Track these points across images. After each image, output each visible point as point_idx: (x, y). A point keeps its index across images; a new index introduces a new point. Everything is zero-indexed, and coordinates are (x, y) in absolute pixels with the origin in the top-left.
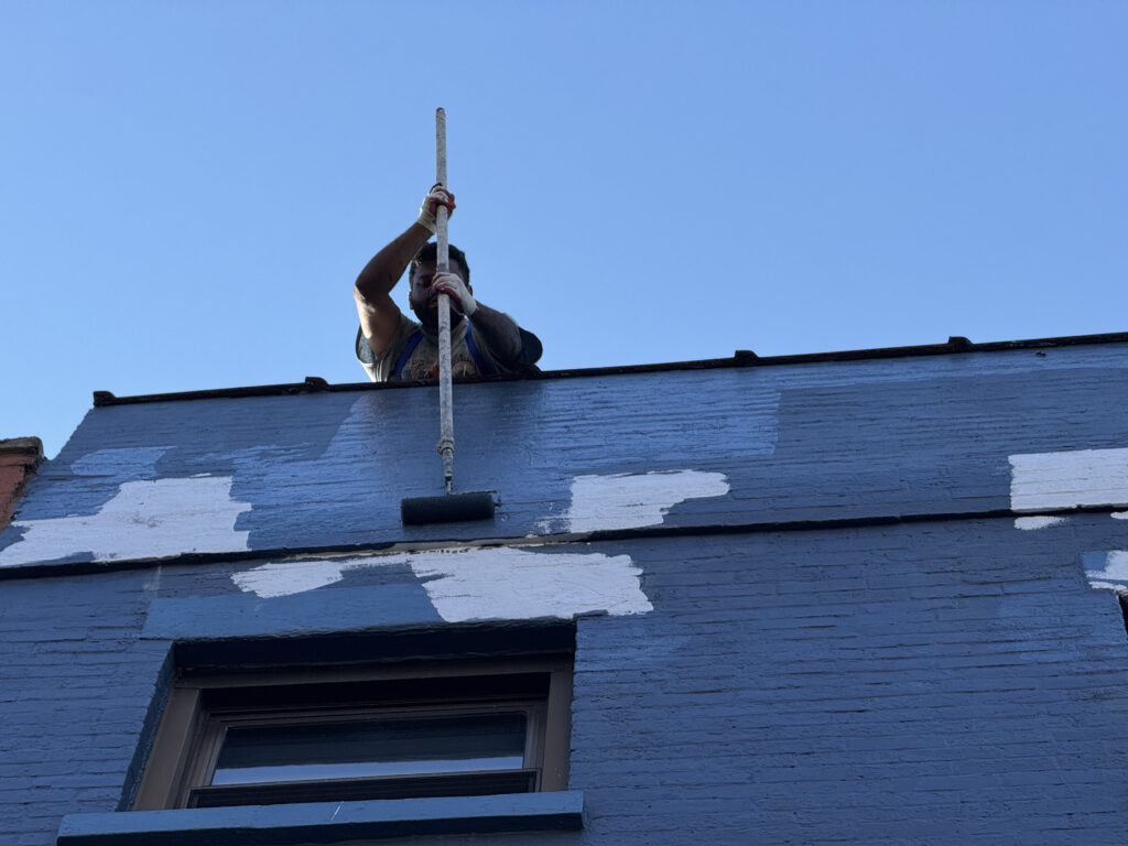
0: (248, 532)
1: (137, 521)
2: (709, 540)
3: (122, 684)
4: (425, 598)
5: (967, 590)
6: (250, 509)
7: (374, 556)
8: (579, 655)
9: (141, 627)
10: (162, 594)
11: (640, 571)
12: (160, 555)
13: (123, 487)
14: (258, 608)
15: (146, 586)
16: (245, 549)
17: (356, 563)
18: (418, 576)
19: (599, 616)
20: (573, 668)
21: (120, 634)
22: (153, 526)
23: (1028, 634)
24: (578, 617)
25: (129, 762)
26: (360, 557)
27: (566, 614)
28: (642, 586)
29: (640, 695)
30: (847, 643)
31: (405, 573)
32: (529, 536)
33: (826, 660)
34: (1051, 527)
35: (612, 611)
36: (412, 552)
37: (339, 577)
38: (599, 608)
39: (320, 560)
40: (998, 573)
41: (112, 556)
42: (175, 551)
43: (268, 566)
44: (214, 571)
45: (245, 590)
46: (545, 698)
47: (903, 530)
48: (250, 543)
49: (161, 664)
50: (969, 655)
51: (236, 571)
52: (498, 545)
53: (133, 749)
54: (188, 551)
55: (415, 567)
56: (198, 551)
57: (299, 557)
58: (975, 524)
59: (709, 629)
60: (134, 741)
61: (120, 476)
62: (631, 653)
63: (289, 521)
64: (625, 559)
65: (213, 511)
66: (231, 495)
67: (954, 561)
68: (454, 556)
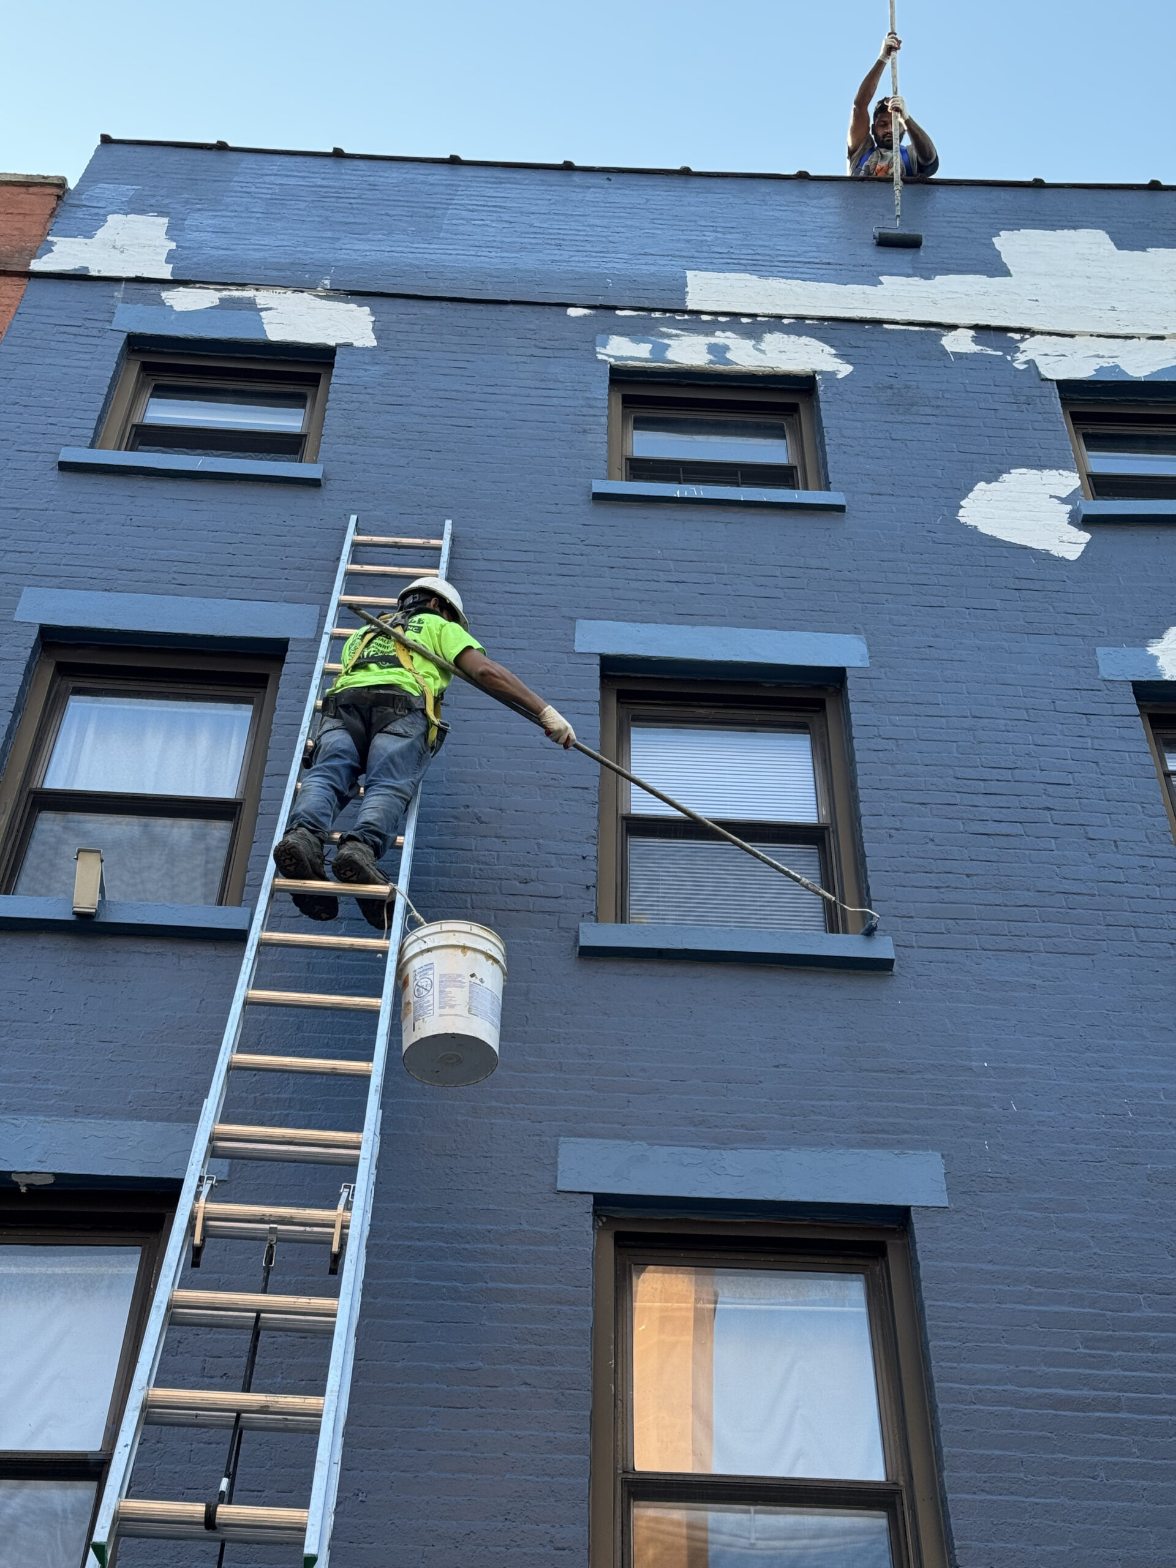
0: (172, 265)
1: (114, 247)
2: (412, 302)
3: (99, 360)
4: (260, 323)
5: (538, 352)
6: (175, 248)
7: (237, 290)
8: (335, 371)
9: (111, 322)
10: (125, 301)
11: (373, 319)
12: (124, 275)
13: (109, 217)
14: (173, 317)
15: (116, 294)
16: (170, 278)
17: (225, 293)
18: (259, 307)
19: (349, 345)
20: (330, 380)
21: (99, 325)
22: (123, 252)
23: (559, 385)
24: (338, 345)
25: (99, 413)
26: (230, 290)
27: (332, 343)
28: (373, 328)
29: (362, 403)
30: (469, 380)
31: (251, 305)
32: (319, 289)
33: (458, 391)
34: (585, 315)
35: (356, 344)
36: (257, 290)
37: (217, 302)
38: (349, 341)
39: (209, 289)
40: (552, 343)
41: (99, 271)
42: (132, 275)
43: (181, 289)
44: (152, 289)
45: (167, 304)
46: (318, 386)
47: (511, 307)
48: (172, 273)
49: (119, 349)
50: (528, 396)
51: (164, 291)
52: (302, 292)
53: (101, 404)
54: (139, 275)
55: (258, 301)
56: (144, 276)
57: (198, 285)
58: (547, 308)
59: (403, 362)
60: (102, 399)
61: (107, 209)
62: (361, 373)
63: (195, 260)
64: (367, 309)
65: (155, 246)
66: (166, 234)
67: (532, 332)
68: (279, 296)
